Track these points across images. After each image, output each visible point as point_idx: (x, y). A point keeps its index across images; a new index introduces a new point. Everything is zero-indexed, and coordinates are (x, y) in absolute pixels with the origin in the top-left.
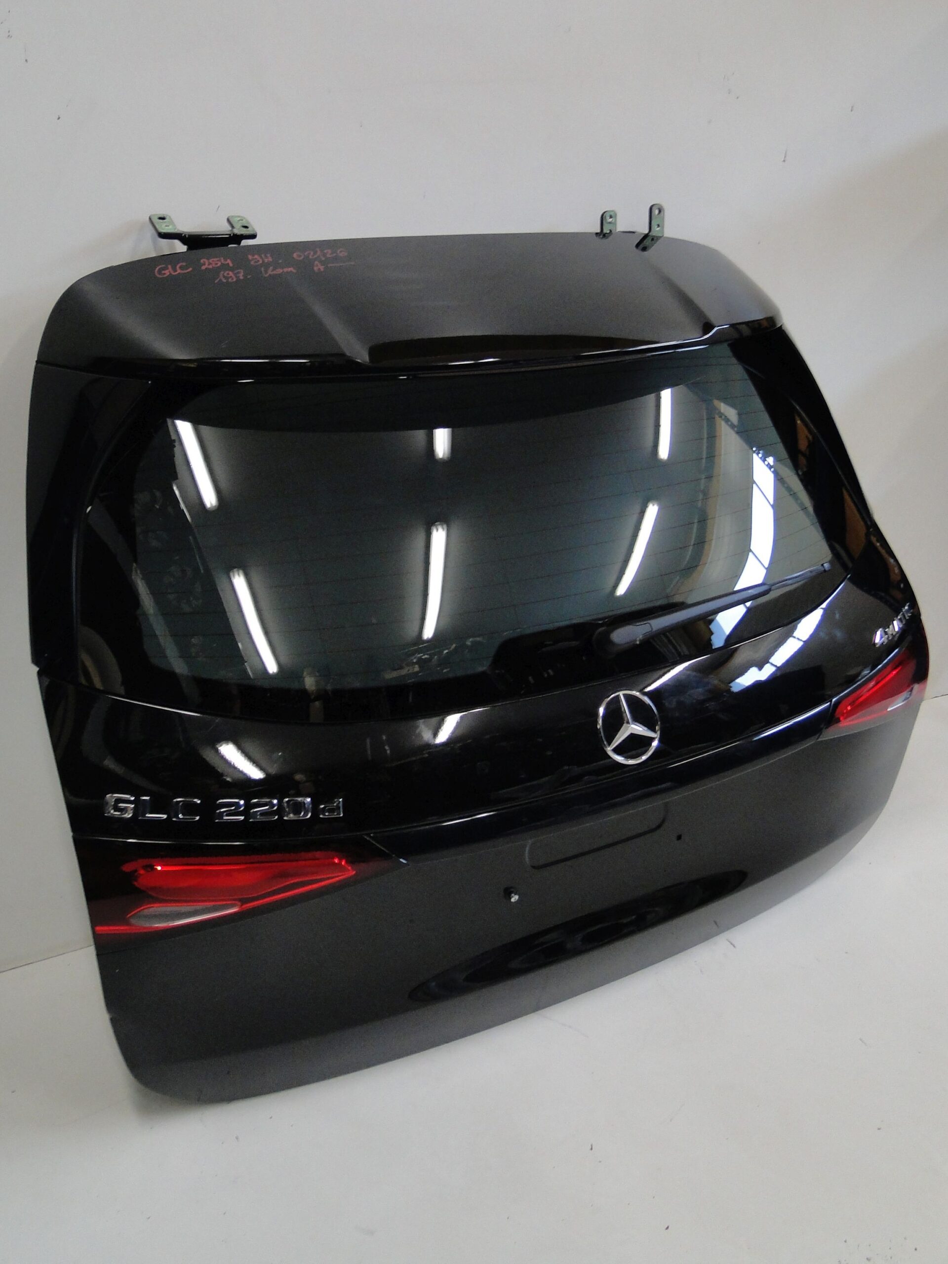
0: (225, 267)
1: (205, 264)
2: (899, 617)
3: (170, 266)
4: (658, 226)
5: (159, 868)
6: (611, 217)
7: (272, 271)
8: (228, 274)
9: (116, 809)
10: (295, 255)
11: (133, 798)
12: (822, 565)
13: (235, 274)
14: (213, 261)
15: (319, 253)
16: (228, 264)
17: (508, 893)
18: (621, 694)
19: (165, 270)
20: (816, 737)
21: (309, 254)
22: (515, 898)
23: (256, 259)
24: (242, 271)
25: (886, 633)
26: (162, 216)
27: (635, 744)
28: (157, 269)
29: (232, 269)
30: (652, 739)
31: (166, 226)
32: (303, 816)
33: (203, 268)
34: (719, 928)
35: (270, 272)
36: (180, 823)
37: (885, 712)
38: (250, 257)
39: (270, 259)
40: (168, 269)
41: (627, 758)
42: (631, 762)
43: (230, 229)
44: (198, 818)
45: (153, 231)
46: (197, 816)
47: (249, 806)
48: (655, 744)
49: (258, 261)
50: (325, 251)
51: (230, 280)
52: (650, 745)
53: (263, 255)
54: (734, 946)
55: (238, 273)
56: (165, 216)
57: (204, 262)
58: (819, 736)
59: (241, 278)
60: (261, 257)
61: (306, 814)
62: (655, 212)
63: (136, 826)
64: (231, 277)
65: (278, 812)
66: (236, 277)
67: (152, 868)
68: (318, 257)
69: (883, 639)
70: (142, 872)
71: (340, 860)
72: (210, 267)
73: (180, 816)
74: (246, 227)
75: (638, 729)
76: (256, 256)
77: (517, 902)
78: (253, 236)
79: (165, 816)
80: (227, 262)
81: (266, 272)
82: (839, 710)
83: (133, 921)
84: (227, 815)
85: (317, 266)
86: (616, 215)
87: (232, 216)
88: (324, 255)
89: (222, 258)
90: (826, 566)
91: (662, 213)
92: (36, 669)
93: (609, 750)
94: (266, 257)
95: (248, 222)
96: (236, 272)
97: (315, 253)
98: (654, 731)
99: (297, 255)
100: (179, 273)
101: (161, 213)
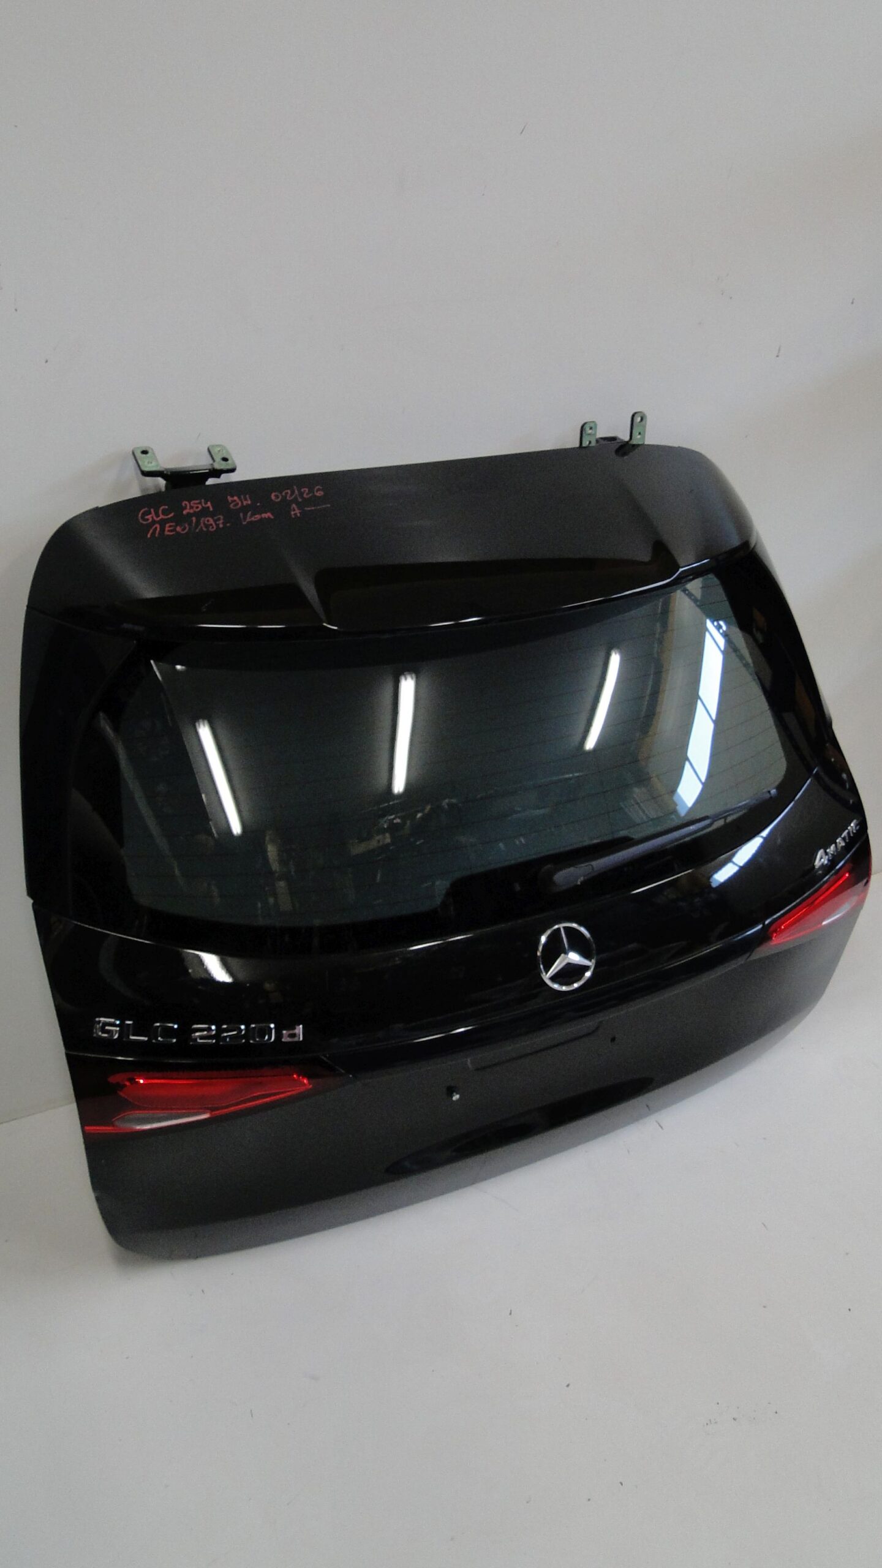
0: (204, 512)
1: (185, 508)
2: (843, 836)
3: (152, 510)
4: (640, 434)
5: (142, 1081)
6: (591, 428)
7: (251, 517)
8: (208, 521)
9: (104, 1031)
10: (273, 497)
11: (118, 1022)
12: (769, 792)
13: (215, 521)
14: (195, 504)
15: (296, 492)
16: (208, 507)
17: (451, 1091)
18: (561, 926)
19: (147, 515)
20: (748, 955)
21: (287, 493)
22: (456, 1097)
23: (235, 501)
24: (222, 517)
25: (826, 854)
26: (144, 449)
27: (571, 973)
28: (141, 513)
29: (212, 515)
30: (587, 968)
31: (148, 463)
32: (268, 1040)
33: (185, 512)
34: (650, 1110)
35: (248, 520)
36: (159, 1044)
37: (819, 926)
38: (230, 499)
39: (249, 502)
40: (150, 513)
41: (562, 984)
42: (564, 988)
43: (211, 462)
44: (174, 1040)
45: (138, 469)
46: (174, 1038)
47: (219, 1030)
48: (588, 974)
49: (238, 504)
50: (302, 490)
51: (211, 529)
52: (583, 974)
53: (242, 497)
54: (662, 1128)
55: (219, 519)
56: (147, 449)
57: (186, 504)
58: (750, 955)
59: (221, 526)
60: (239, 498)
61: (270, 1038)
62: (637, 420)
63: (120, 1045)
64: (211, 525)
65: (245, 1036)
66: (216, 524)
67: (132, 1080)
68: (296, 498)
69: (822, 860)
70: (128, 1083)
71: (298, 1076)
72: (192, 511)
73: (159, 1038)
74: (225, 459)
75: (574, 957)
76: (235, 498)
77: (457, 1101)
78: (233, 470)
79: (146, 1039)
80: (207, 505)
81: (245, 519)
82: (772, 928)
83: (117, 1123)
84: (201, 1039)
85: (294, 510)
86: (596, 425)
87: (213, 446)
88: (301, 494)
89: (203, 500)
90: (773, 791)
91: (644, 422)
92: (31, 901)
93: (546, 977)
94: (246, 500)
95: (228, 452)
96: (215, 518)
97: (293, 492)
98: (590, 961)
99: (275, 496)
100: (162, 519)
101: (144, 445)
